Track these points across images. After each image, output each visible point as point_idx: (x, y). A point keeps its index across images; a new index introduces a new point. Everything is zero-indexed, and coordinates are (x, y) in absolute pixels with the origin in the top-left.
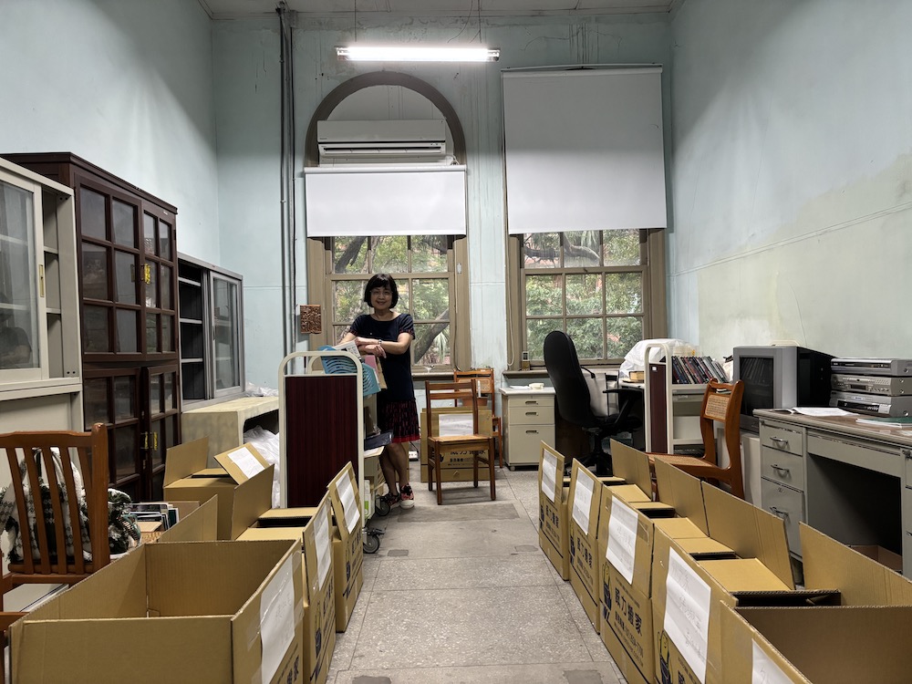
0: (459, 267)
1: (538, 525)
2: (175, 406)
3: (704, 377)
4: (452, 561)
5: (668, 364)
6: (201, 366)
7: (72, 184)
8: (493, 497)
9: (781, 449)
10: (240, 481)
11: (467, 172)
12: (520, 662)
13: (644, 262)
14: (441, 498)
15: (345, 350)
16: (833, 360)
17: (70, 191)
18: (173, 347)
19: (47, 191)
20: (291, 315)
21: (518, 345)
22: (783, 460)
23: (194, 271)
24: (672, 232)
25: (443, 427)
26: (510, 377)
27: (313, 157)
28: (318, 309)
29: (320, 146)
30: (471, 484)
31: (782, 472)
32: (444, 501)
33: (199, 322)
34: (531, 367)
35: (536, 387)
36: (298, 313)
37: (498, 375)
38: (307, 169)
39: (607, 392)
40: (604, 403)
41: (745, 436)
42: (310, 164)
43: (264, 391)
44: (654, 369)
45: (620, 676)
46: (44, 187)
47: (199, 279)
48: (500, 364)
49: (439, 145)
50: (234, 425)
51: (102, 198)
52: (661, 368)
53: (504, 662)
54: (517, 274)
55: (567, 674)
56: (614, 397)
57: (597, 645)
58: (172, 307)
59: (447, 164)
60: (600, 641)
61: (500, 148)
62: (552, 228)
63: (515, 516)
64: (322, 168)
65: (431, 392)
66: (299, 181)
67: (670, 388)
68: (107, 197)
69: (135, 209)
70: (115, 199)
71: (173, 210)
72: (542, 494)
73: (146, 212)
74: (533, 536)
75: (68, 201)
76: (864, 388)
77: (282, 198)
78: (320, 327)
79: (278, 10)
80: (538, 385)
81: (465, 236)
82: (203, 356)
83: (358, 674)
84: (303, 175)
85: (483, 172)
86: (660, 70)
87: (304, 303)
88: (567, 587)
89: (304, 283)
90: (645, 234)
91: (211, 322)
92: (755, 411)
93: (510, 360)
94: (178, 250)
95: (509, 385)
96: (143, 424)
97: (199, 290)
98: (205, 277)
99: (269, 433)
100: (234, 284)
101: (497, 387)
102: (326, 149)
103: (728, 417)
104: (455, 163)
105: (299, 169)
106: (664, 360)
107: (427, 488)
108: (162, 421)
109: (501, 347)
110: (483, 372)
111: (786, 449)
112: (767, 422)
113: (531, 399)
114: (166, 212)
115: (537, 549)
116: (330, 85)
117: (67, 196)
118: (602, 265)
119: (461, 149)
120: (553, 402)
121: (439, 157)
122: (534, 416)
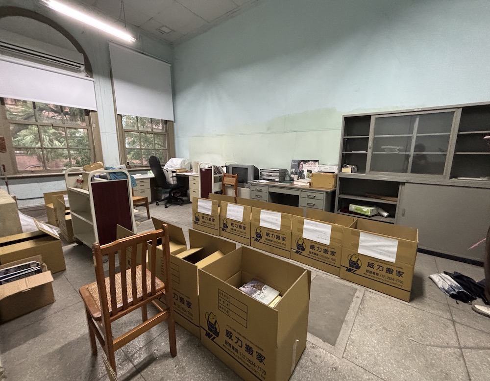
0: (94, 124)
3: (219, 172)
5: (212, 169)
8: (149, 218)
9: (258, 191)
11: (94, 82)
13: (166, 131)
15: (121, 169)
16: (258, 169)
22: (259, 194)
24: (175, 122)
28: (3, 139)
31: (259, 196)
34: (130, 167)
35: (140, 176)
39: (173, 177)
40: (172, 181)
44: (204, 170)
49: (81, 66)
52: (208, 170)
54: (121, 130)
56: (175, 178)
59: (83, 75)
61: (110, 76)
67: (213, 176)
76: (270, 175)
78: (6, 150)
80: (140, 174)
81: (96, 111)
85: (101, 83)
86: (170, 65)
103: (235, 183)
104: (87, 76)
106: (210, 168)
109: (117, 160)
111: (261, 191)
112: (253, 185)
113: (142, 180)
118: (152, 131)
119: (90, 71)
120: (149, 181)
121: (79, 71)
122: (143, 187)
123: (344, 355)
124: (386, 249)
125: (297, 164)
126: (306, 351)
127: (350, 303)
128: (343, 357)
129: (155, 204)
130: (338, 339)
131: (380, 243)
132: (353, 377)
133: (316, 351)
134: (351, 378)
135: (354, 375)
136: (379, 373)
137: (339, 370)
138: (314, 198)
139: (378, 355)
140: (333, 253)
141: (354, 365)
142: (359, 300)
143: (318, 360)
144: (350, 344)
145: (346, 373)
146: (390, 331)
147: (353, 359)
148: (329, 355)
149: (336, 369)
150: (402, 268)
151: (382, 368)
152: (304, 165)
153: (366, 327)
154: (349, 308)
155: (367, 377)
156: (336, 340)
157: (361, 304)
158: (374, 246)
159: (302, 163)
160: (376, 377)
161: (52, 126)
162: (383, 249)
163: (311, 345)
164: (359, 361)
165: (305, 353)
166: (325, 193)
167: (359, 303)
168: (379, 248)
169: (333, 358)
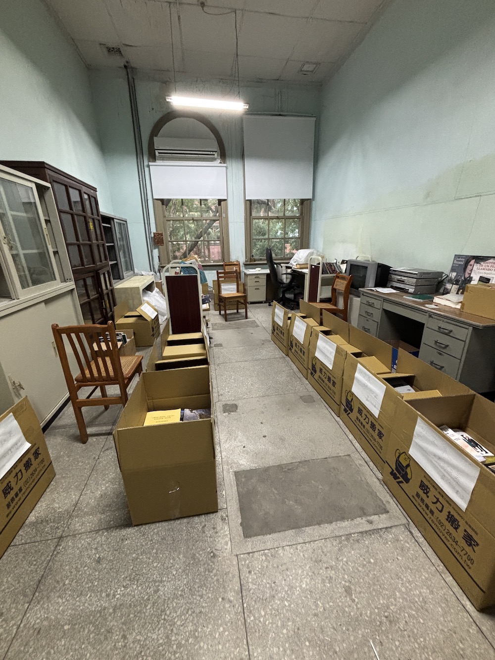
0: (224, 215)
1: (271, 332)
2: (111, 285)
3: (334, 271)
4: (241, 348)
5: (321, 266)
6: (116, 264)
7: (49, 181)
8: (246, 317)
9: (370, 305)
10: (149, 320)
11: (226, 167)
12: (282, 393)
13: (302, 214)
14: (226, 317)
15: (191, 264)
16: (391, 269)
17: (48, 185)
18: (106, 259)
19: (37, 185)
20: (149, 236)
21: (249, 250)
22: (370, 310)
23: (107, 219)
24: (314, 200)
25: (223, 289)
26: (247, 265)
27: (153, 157)
28: (162, 234)
29: (156, 151)
30: (235, 311)
31: (369, 314)
32: (228, 320)
33: (113, 244)
34: (255, 261)
35: (258, 271)
36: (153, 235)
37: (241, 264)
38: (150, 163)
39: (286, 274)
40: (286, 279)
41: (351, 296)
42: (151, 160)
43: (143, 273)
44: (313, 267)
45: (320, 397)
46: (37, 184)
47: (109, 223)
48: (242, 259)
49: (214, 153)
50: (139, 293)
51: (64, 187)
52: (317, 268)
53: (276, 394)
54: (249, 218)
55: (301, 397)
56: (289, 276)
57: (307, 384)
58: (102, 240)
59: (217, 163)
60: (308, 382)
61: (242, 156)
62: (263, 198)
63: (257, 326)
64: (158, 162)
65: (220, 275)
66: (146, 169)
67: (320, 276)
68: (66, 186)
69: (80, 191)
70: (70, 187)
71: (95, 189)
72: (274, 322)
73: (85, 193)
74: (268, 336)
75: (49, 190)
76: (403, 281)
77: (139, 179)
78: (163, 243)
79: (125, 67)
80: (259, 269)
81: (226, 200)
82: (116, 260)
83: (224, 403)
84: (148, 166)
85: (234, 167)
86: (315, 119)
87: (155, 231)
88: (288, 358)
89: (154, 222)
90: (302, 201)
91: (118, 243)
92: (360, 289)
93: (246, 258)
94: (100, 210)
95: (246, 269)
96: (101, 296)
97: (110, 228)
98: (112, 222)
99: (149, 292)
100: (123, 224)
101: (241, 269)
102: (159, 153)
103: (345, 289)
104: (221, 163)
105: (146, 163)
106: (319, 264)
107: (219, 313)
108: (108, 294)
109: (243, 254)
110: (235, 263)
111: (372, 305)
112: (365, 294)
113: (257, 276)
114: (92, 191)
115: (271, 341)
116: (157, 116)
117: (48, 188)
118: (284, 215)
119: (223, 156)
120: (265, 277)
121: (213, 160)
122: (258, 283)
123: (242, 556)
124: (454, 474)
125: (462, 263)
126: (212, 516)
127: (343, 519)
128: (237, 555)
129: (268, 304)
130: (259, 537)
131: (445, 456)
132: (218, 580)
133: (220, 525)
134: (215, 578)
135: (221, 580)
136: (250, 612)
137: (216, 560)
138: (448, 333)
139: (282, 600)
140: (380, 435)
141: (237, 574)
142: (368, 527)
143: (211, 533)
144: (265, 555)
145: (218, 570)
146: (353, 601)
147: (245, 570)
148: (227, 539)
149: (214, 556)
150: (476, 533)
151: (263, 613)
152: (476, 267)
153: (318, 561)
154: (332, 523)
155: (232, 598)
156: (256, 535)
157: (361, 533)
158: (435, 455)
159: (472, 262)
160: (240, 609)
161: (193, 220)
162: (449, 469)
163: (225, 515)
164: (248, 578)
165: (209, 515)
166: (471, 328)
167: (361, 530)
168: (442, 464)
169: (227, 545)
